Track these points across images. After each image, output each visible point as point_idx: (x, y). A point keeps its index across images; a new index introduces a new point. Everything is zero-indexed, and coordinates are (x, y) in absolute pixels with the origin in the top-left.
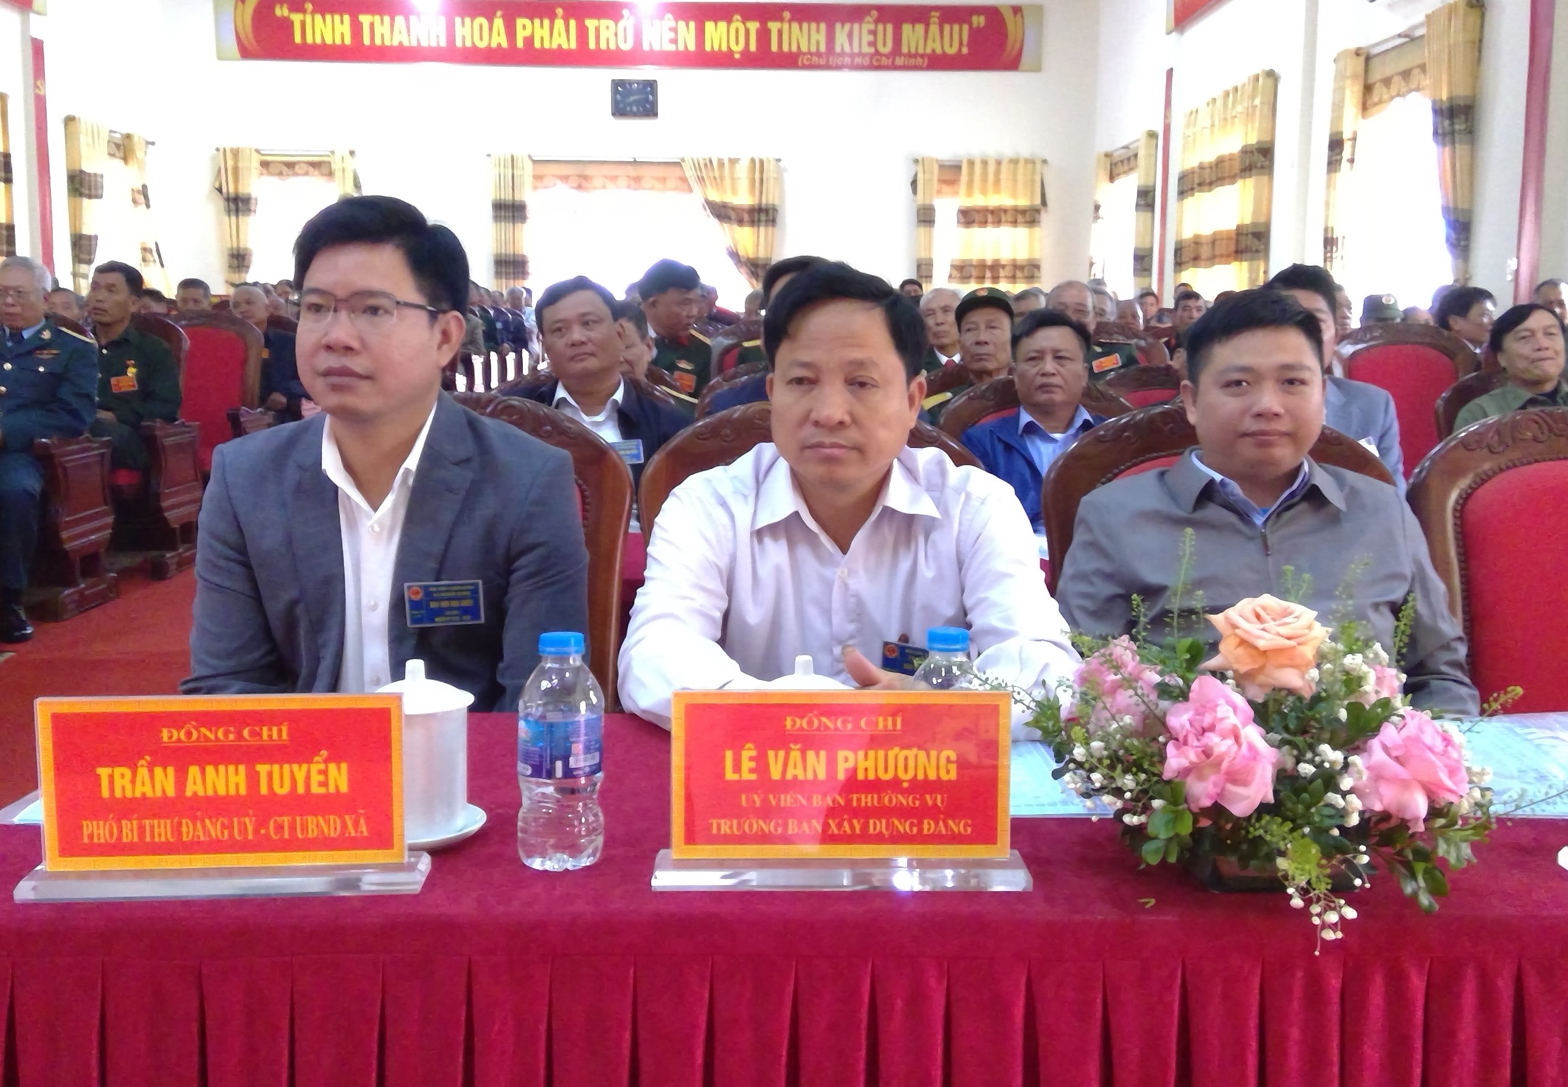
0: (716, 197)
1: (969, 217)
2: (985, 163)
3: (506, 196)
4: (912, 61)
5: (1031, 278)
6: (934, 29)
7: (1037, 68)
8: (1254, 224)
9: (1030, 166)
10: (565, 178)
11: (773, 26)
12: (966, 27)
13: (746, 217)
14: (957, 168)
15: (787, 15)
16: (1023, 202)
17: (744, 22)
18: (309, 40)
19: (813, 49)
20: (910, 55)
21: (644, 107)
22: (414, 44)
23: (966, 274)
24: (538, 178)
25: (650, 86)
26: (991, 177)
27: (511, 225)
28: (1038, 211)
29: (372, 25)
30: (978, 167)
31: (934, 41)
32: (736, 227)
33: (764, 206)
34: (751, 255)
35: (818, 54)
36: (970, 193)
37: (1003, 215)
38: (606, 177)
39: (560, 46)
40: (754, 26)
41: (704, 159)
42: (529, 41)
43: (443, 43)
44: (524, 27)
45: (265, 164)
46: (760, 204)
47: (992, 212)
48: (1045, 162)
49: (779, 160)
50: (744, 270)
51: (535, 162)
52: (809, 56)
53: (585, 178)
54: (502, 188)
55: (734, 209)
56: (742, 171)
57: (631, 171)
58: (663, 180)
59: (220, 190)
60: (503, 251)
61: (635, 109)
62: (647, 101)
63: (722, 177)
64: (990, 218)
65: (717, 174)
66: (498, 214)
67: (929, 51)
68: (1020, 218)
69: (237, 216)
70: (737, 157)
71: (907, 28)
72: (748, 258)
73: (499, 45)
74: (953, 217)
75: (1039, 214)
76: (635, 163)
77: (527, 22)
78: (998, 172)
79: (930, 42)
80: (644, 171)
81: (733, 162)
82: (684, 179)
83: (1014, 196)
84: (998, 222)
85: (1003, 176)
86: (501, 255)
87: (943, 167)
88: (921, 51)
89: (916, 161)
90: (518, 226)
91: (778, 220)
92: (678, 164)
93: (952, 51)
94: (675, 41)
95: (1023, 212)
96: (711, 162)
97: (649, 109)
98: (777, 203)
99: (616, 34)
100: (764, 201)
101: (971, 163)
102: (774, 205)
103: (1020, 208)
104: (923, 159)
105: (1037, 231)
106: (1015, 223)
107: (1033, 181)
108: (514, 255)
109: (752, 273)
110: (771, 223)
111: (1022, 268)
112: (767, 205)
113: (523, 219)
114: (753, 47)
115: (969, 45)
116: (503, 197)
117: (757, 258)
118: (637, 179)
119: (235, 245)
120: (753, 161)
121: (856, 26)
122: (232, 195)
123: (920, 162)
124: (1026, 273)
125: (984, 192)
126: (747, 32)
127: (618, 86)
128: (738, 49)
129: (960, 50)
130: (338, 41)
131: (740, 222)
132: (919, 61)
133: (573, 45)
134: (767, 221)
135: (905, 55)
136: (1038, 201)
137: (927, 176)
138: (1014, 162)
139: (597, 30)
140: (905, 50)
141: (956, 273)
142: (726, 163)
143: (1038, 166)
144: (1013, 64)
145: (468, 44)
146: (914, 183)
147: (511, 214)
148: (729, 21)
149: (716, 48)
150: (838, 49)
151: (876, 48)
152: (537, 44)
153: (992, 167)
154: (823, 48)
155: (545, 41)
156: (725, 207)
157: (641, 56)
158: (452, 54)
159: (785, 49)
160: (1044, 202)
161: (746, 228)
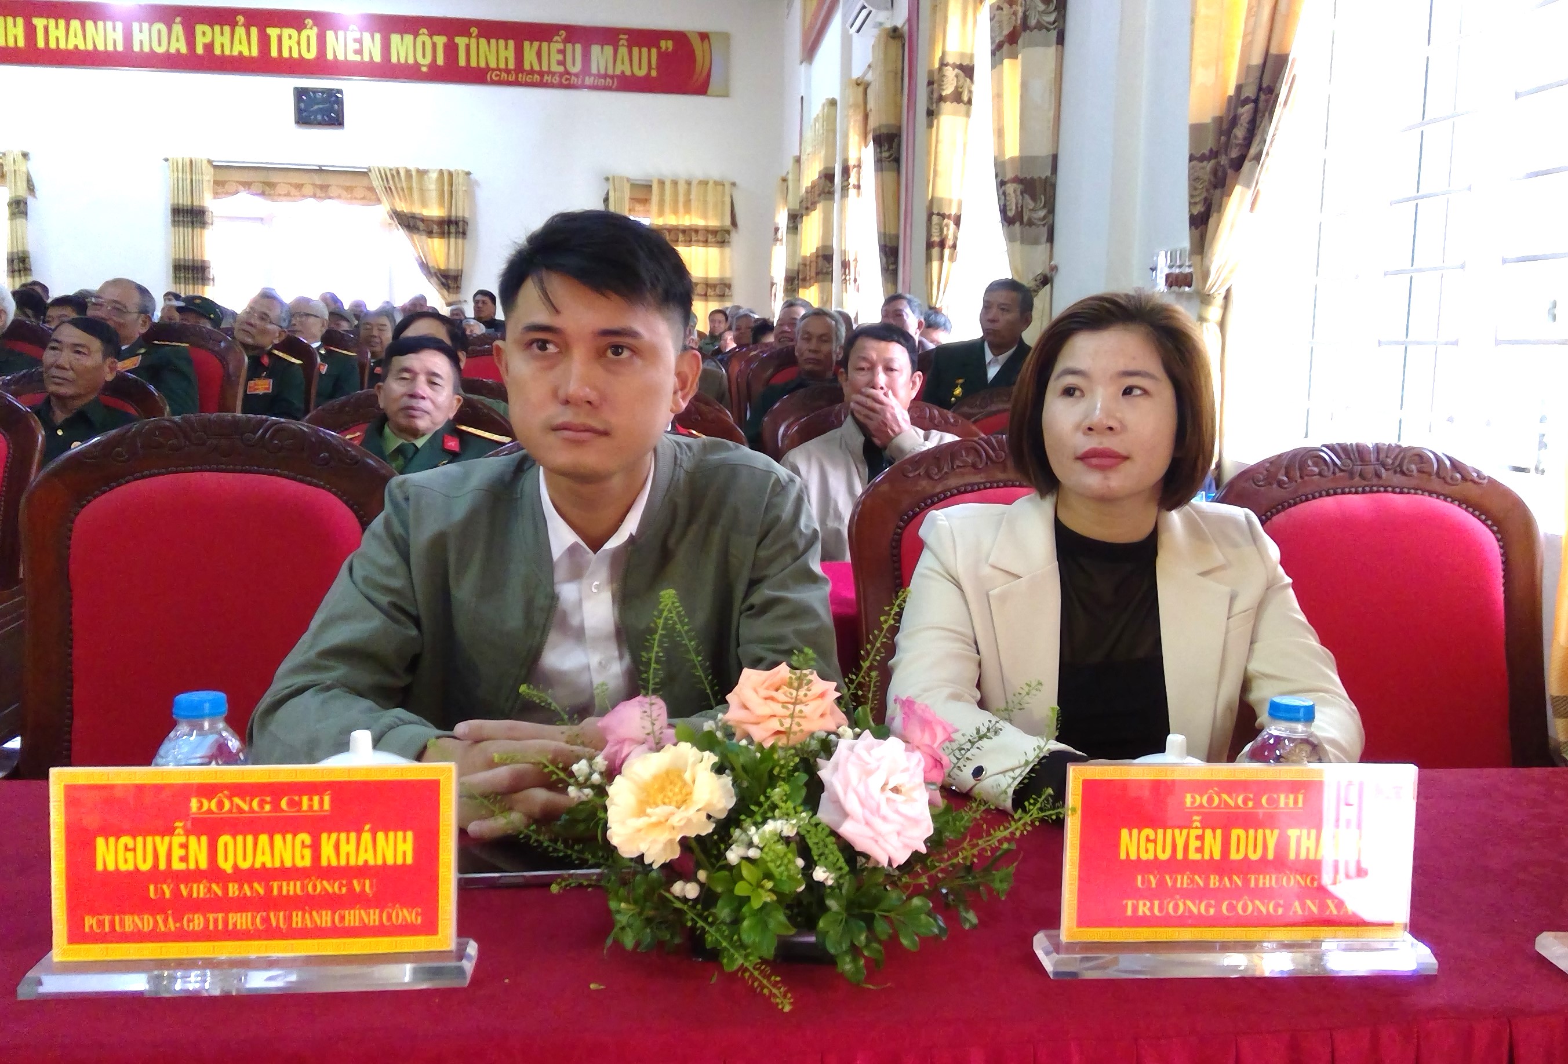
0: (403, 207)
2: (675, 183)
3: (186, 201)
4: (602, 82)
5: (722, 296)
6: (623, 51)
7: (726, 94)
9: (720, 188)
10: (247, 185)
11: (461, 41)
12: (654, 51)
13: (435, 228)
14: (648, 187)
15: (474, 31)
16: (713, 223)
17: (431, 35)
19: (502, 66)
20: (599, 76)
21: (329, 116)
22: (90, 47)
24: (218, 184)
25: (335, 96)
26: (681, 199)
27: (190, 229)
28: (728, 232)
29: (46, 29)
30: (668, 186)
31: (623, 63)
32: (424, 237)
33: (453, 218)
34: (442, 267)
35: (507, 71)
36: (661, 213)
37: (693, 234)
38: (291, 184)
39: (241, 53)
40: (441, 40)
41: (391, 170)
42: (209, 47)
43: (120, 48)
44: (204, 33)
46: (450, 217)
47: (684, 231)
48: (734, 184)
49: (468, 174)
50: (434, 280)
51: (215, 167)
52: (498, 73)
53: (271, 185)
54: (181, 192)
55: (423, 220)
56: (431, 183)
57: (318, 180)
58: (349, 189)
60: (182, 256)
61: (319, 117)
62: (332, 110)
63: (410, 189)
64: (681, 237)
65: (404, 185)
66: (176, 219)
67: (618, 72)
68: (710, 237)
70: (426, 168)
71: (595, 49)
72: (439, 270)
73: (178, 50)
75: (729, 234)
76: (320, 171)
77: (207, 28)
78: (688, 192)
79: (619, 62)
80: (332, 180)
81: (422, 173)
82: (371, 189)
83: (705, 216)
84: (689, 241)
85: (693, 196)
86: (179, 260)
87: (635, 186)
88: (610, 72)
89: (607, 179)
90: (197, 231)
91: (468, 233)
92: (365, 174)
93: (641, 73)
94: (359, 52)
95: (714, 232)
96: (398, 173)
97: (335, 120)
98: (467, 215)
99: (299, 43)
100: (453, 214)
101: (662, 183)
102: (464, 217)
103: (710, 228)
104: (614, 177)
105: (727, 251)
106: (706, 243)
107: (723, 203)
108: (193, 260)
109: (443, 284)
110: (461, 235)
111: (714, 286)
112: (456, 217)
113: (203, 224)
114: (440, 61)
115: (658, 68)
116: (181, 202)
117: (448, 270)
118: (324, 188)
120: (441, 172)
121: (545, 45)
123: (611, 180)
124: (718, 291)
125: (675, 212)
126: (434, 46)
127: (302, 94)
128: (425, 61)
129: (648, 73)
131: (430, 233)
132: (608, 82)
133: (255, 52)
134: (457, 233)
135: (594, 75)
136: (728, 222)
137: (618, 194)
138: (704, 183)
139: (280, 39)
140: (594, 70)
142: (414, 173)
143: (727, 187)
144: (702, 89)
145: (146, 49)
146: (606, 201)
147: (190, 219)
148: (416, 34)
149: (402, 61)
150: (527, 66)
151: (565, 67)
152: (217, 51)
153: (682, 188)
154: (511, 65)
155: (226, 48)
156: (413, 218)
157: (325, 66)
158: (130, 59)
159: (473, 64)
160: (734, 223)
161: (436, 240)
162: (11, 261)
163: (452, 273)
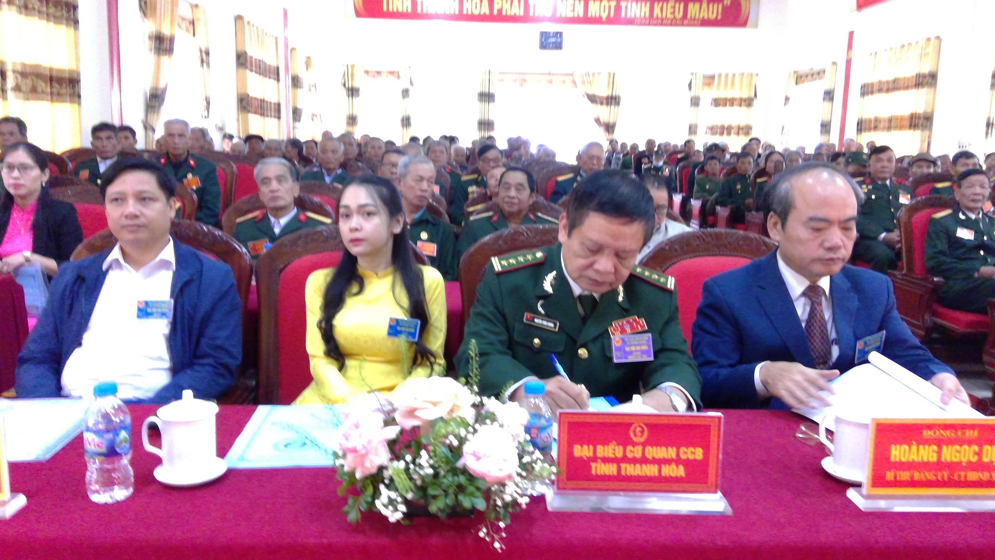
1: (717, 102)
2: (727, 75)
3: (486, 90)
4: (693, 22)
5: (747, 133)
6: (704, 6)
7: (756, 26)
8: (925, 113)
9: (750, 77)
10: (514, 81)
11: (623, 4)
12: (720, 6)
13: (605, 101)
14: (713, 77)
16: (745, 95)
17: (608, 2)
18: (391, 9)
19: (643, 16)
20: (691, 19)
21: (555, 44)
23: (714, 131)
24: (502, 81)
25: (559, 35)
26: (730, 82)
27: (487, 104)
28: (752, 100)
29: (422, 2)
30: (723, 77)
31: (704, 12)
32: (599, 106)
33: (614, 96)
34: (606, 121)
35: (645, 18)
36: (718, 90)
37: (734, 101)
38: (535, 80)
39: (515, 13)
40: (613, 4)
41: (585, 72)
42: (500, 11)
43: (457, 12)
44: (498, 4)
45: (367, 72)
46: (612, 95)
47: (729, 100)
48: (757, 75)
49: (623, 74)
50: (602, 128)
51: (500, 72)
52: (641, 19)
53: (524, 80)
54: (484, 86)
55: (599, 97)
56: (604, 78)
57: (548, 77)
58: (564, 82)
59: (345, 85)
60: (483, 118)
61: (551, 45)
62: (557, 42)
63: (594, 81)
64: (728, 103)
65: (591, 79)
66: (481, 98)
67: (701, 17)
68: (743, 103)
69: (352, 99)
70: (601, 71)
71: (690, 6)
72: (605, 123)
73: (485, 13)
74: (711, 102)
76: (550, 74)
78: (733, 80)
79: (702, 12)
80: (554, 78)
81: (600, 73)
82: (574, 82)
83: (741, 92)
84: (732, 105)
85: (736, 82)
86: (481, 119)
87: (705, 77)
88: (697, 17)
89: (692, 74)
90: (491, 105)
91: (621, 103)
92: (571, 75)
93: (713, 17)
94: (572, 11)
95: (745, 100)
96: (588, 73)
97: (558, 46)
100: (614, 94)
101: (720, 75)
102: (619, 95)
103: (743, 98)
105: (751, 110)
106: (740, 106)
107: (750, 84)
108: (488, 120)
109: (606, 130)
110: (617, 105)
111: (743, 129)
113: (493, 101)
114: (612, 14)
115: (722, 14)
116: (483, 90)
117: (609, 122)
118: (551, 82)
119: (351, 113)
120: (610, 74)
121: (665, 4)
122: (350, 87)
123: (694, 74)
124: (745, 131)
125: (725, 90)
126: (610, 7)
127: (544, 35)
128: (604, 15)
129: (717, 17)
130: (405, 10)
131: (602, 104)
132: (696, 22)
133: (522, 13)
134: (616, 103)
135: (689, 19)
136: (753, 95)
137: (697, 81)
138: (742, 75)
139: (534, 6)
140: (689, 16)
141: (709, 131)
142: (596, 74)
143: (754, 77)
144: (744, 24)
145: (469, 12)
146: (690, 85)
147: (487, 99)
149: (593, 15)
150: (655, 15)
151: (674, 15)
152: (504, 13)
153: (730, 77)
154: (648, 15)
155: (508, 10)
156: (594, 96)
157: (555, 19)
158: (462, 17)
159: (628, 15)
160: (755, 95)
161: (604, 107)
162: (403, 120)
163: (611, 124)
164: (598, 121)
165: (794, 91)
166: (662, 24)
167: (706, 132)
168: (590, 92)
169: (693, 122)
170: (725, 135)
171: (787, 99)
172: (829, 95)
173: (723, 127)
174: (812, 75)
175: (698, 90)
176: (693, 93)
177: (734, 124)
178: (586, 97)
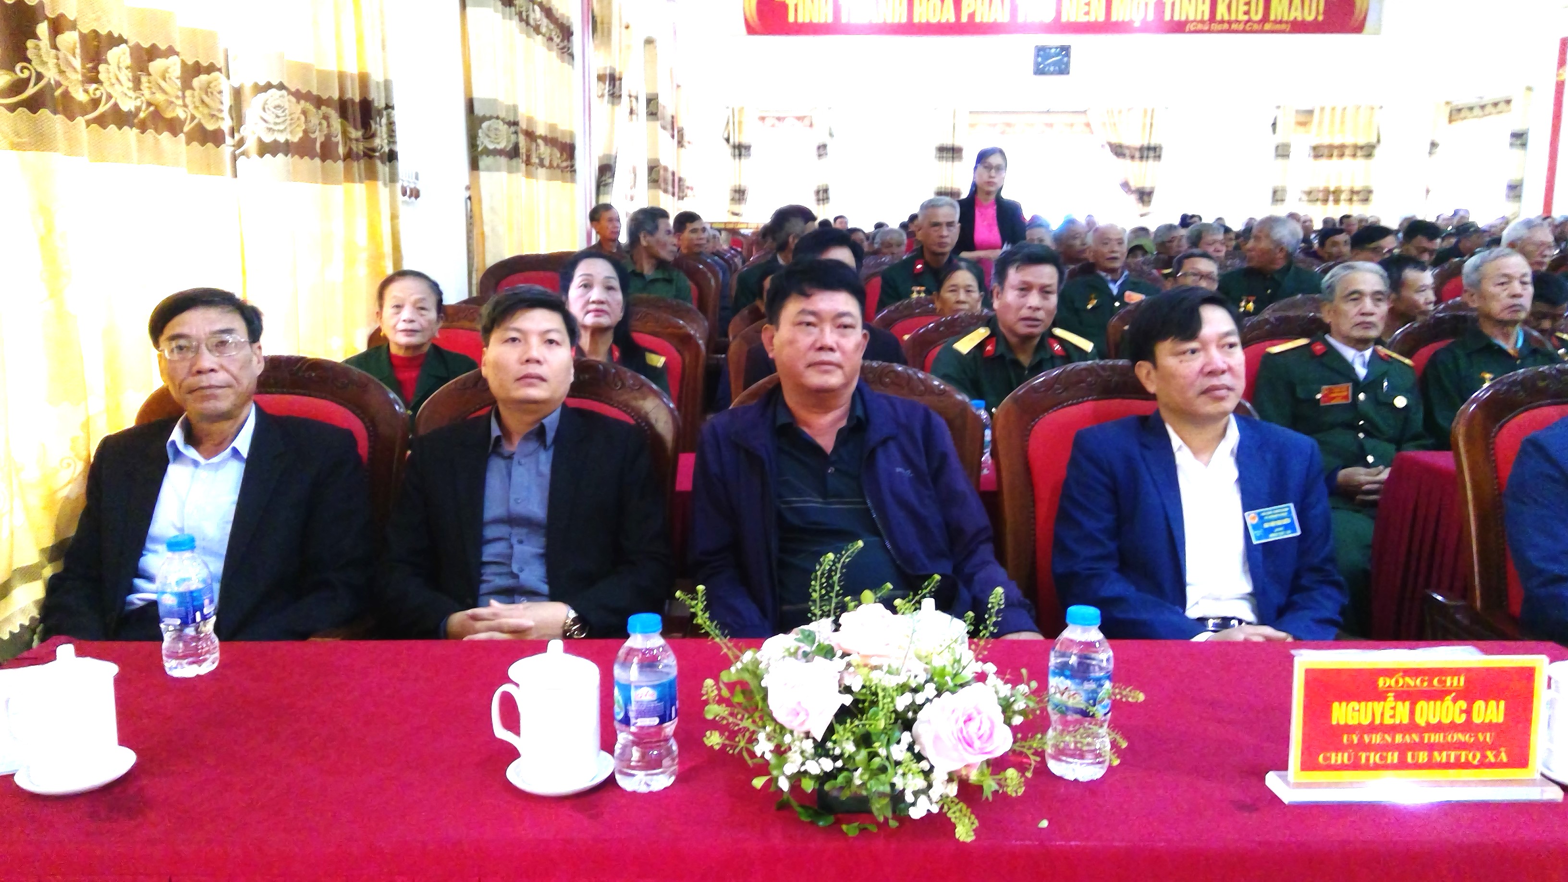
0: (1113, 138)
1: (1318, 152)
2: (1333, 109)
3: (948, 141)
4: (1278, 27)
5: (1365, 202)
6: (1297, 1)
7: (1378, 31)
9: (1369, 112)
10: (993, 126)
12: (1322, 1)
13: (1137, 154)
14: (1310, 112)
16: (1362, 141)
18: (800, 20)
19: (1198, 17)
20: (1276, 22)
21: (1059, 67)
23: (1312, 197)
24: (973, 126)
25: (1065, 50)
26: (1338, 120)
27: (951, 163)
28: (1373, 147)
30: (1327, 112)
31: (1296, 10)
32: (1129, 161)
33: (1151, 145)
34: (1138, 185)
35: (1202, 21)
36: (1320, 132)
37: (1346, 150)
38: (1026, 124)
39: (996, 19)
42: (972, 16)
43: (904, 21)
44: (969, 5)
45: (762, 118)
46: (1149, 144)
47: (1337, 148)
48: (1380, 108)
49: (1167, 108)
50: (1132, 196)
51: (972, 113)
52: (1195, 23)
53: (1009, 124)
54: (945, 134)
55: (1129, 148)
56: (1136, 117)
57: (1046, 118)
58: (1071, 125)
59: (728, 140)
61: (1052, 68)
62: (1062, 62)
63: (1119, 124)
64: (1335, 153)
65: (1115, 121)
66: (941, 155)
67: (1292, 18)
68: (1359, 153)
69: (740, 159)
70: (1132, 108)
73: (948, 22)
74: (1308, 151)
75: (1374, 149)
76: (1048, 112)
78: (1343, 116)
79: (1293, 10)
80: (1057, 120)
81: (1130, 110)
82: (1088, 125)
83: (1355, 135)
84: (1341, 156)
85: (1347, 120)
87: (1299, 112)
88: (1285, 18)
89: (1277, 107)
90: (956, 165)
91: (1163, 156)
92: (1084, 112)
93: (1310, 18)
94: (1087, 14)
95: (1361, 148)
97: (1063, 69)
98: (1162, 142)
100: (1152, 142)
101: (1322, 109)
102: (1160, 144)
103: (1360, 145)
104: (1283, 105)
105: (1371, 163)
106: (1355, 156)
107: (1371, 123)
108: (951, 189)
109: (1139, 200)
110: (1157, 159)
111: (1358, 193)
112: (1154, 144)
113: (957, 158)
114: (1150, 17)
115: (1324, 13)
116: (945, 143)
117: (1144, 188)
118: (1052, 127)
119: (737, 184)
120: (1146, 112)
122: (737, 144)
123: (1281, 107)
124: (1361, 196)
125: (1332, 132)
126: (1146, 5)
127: (1042, 51)
128: (1138, 18)
129: (1316, 17)
130: (822, 21)
131: (1133, 157)
132: (1283, 26)
133: (1007, 20)
134: (1155, 157)
135: (1272, 22)
136: (1374, 140)
137: (1285, 119)
138: (1357, 108)
140: (1272, 17)
141: (1305, 197)
142: (1124, 111)
143: (1376, 111)
144: (1358, 29)
145: (924, 21)
146: (1274, 125)
147: (951, 155)
149: (1120, 20)
150: (1218, 17)
151: (1249, 16)
152: (978, 19)
153: (1338, 112)
154: (1207, 17)
155: (983, 16)
156: (1120, 146)
157: (1059, 26)
158: (910, 28)
159: (1176, 18)
160: (1379, 141)
161: (1137, 163)
162: (818, 191)
163: (1148, 190)
164: (1125, 185)
165: (1444, 132)
166: (1229, 31)
167: (1300, 199)
168: (1115, 140)
169: (1279, 184)
170: (1331, 203)
171: (1434, 145)
172: (1519, 138)
173: (1327, 192)
174: (1483, 107)
175: (1287, 133)
176: (1281, 137)
177: (1345, 186)
178: (1108, 148)
